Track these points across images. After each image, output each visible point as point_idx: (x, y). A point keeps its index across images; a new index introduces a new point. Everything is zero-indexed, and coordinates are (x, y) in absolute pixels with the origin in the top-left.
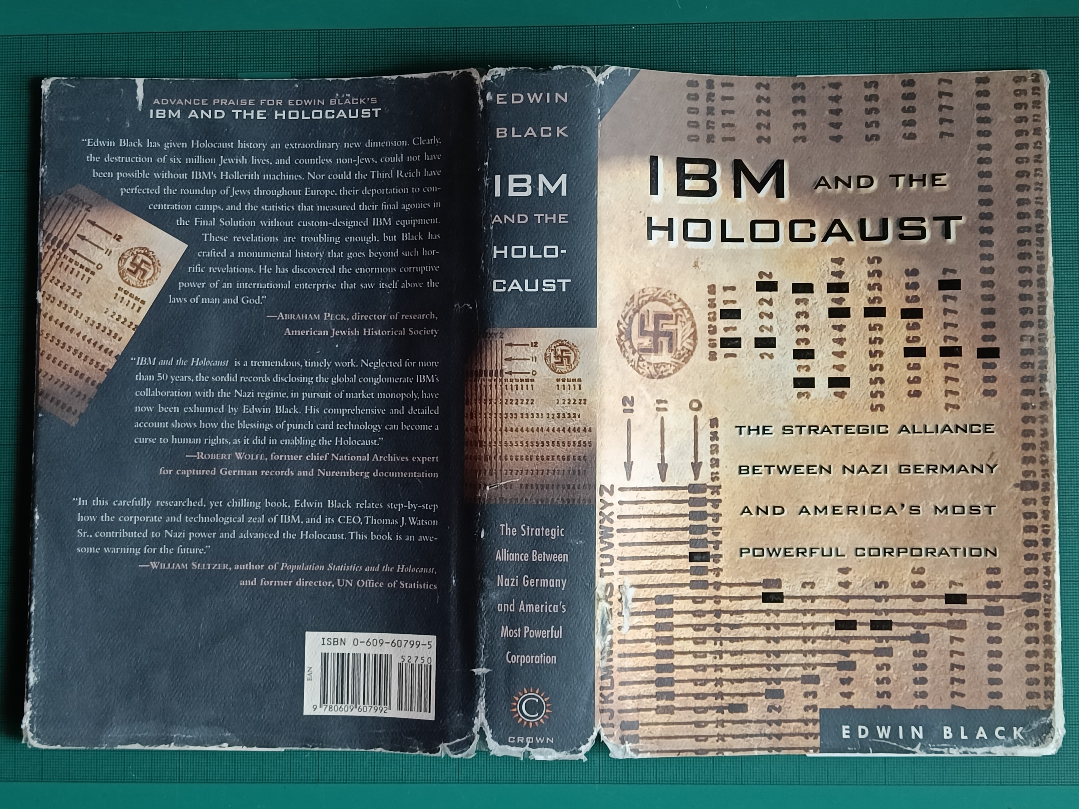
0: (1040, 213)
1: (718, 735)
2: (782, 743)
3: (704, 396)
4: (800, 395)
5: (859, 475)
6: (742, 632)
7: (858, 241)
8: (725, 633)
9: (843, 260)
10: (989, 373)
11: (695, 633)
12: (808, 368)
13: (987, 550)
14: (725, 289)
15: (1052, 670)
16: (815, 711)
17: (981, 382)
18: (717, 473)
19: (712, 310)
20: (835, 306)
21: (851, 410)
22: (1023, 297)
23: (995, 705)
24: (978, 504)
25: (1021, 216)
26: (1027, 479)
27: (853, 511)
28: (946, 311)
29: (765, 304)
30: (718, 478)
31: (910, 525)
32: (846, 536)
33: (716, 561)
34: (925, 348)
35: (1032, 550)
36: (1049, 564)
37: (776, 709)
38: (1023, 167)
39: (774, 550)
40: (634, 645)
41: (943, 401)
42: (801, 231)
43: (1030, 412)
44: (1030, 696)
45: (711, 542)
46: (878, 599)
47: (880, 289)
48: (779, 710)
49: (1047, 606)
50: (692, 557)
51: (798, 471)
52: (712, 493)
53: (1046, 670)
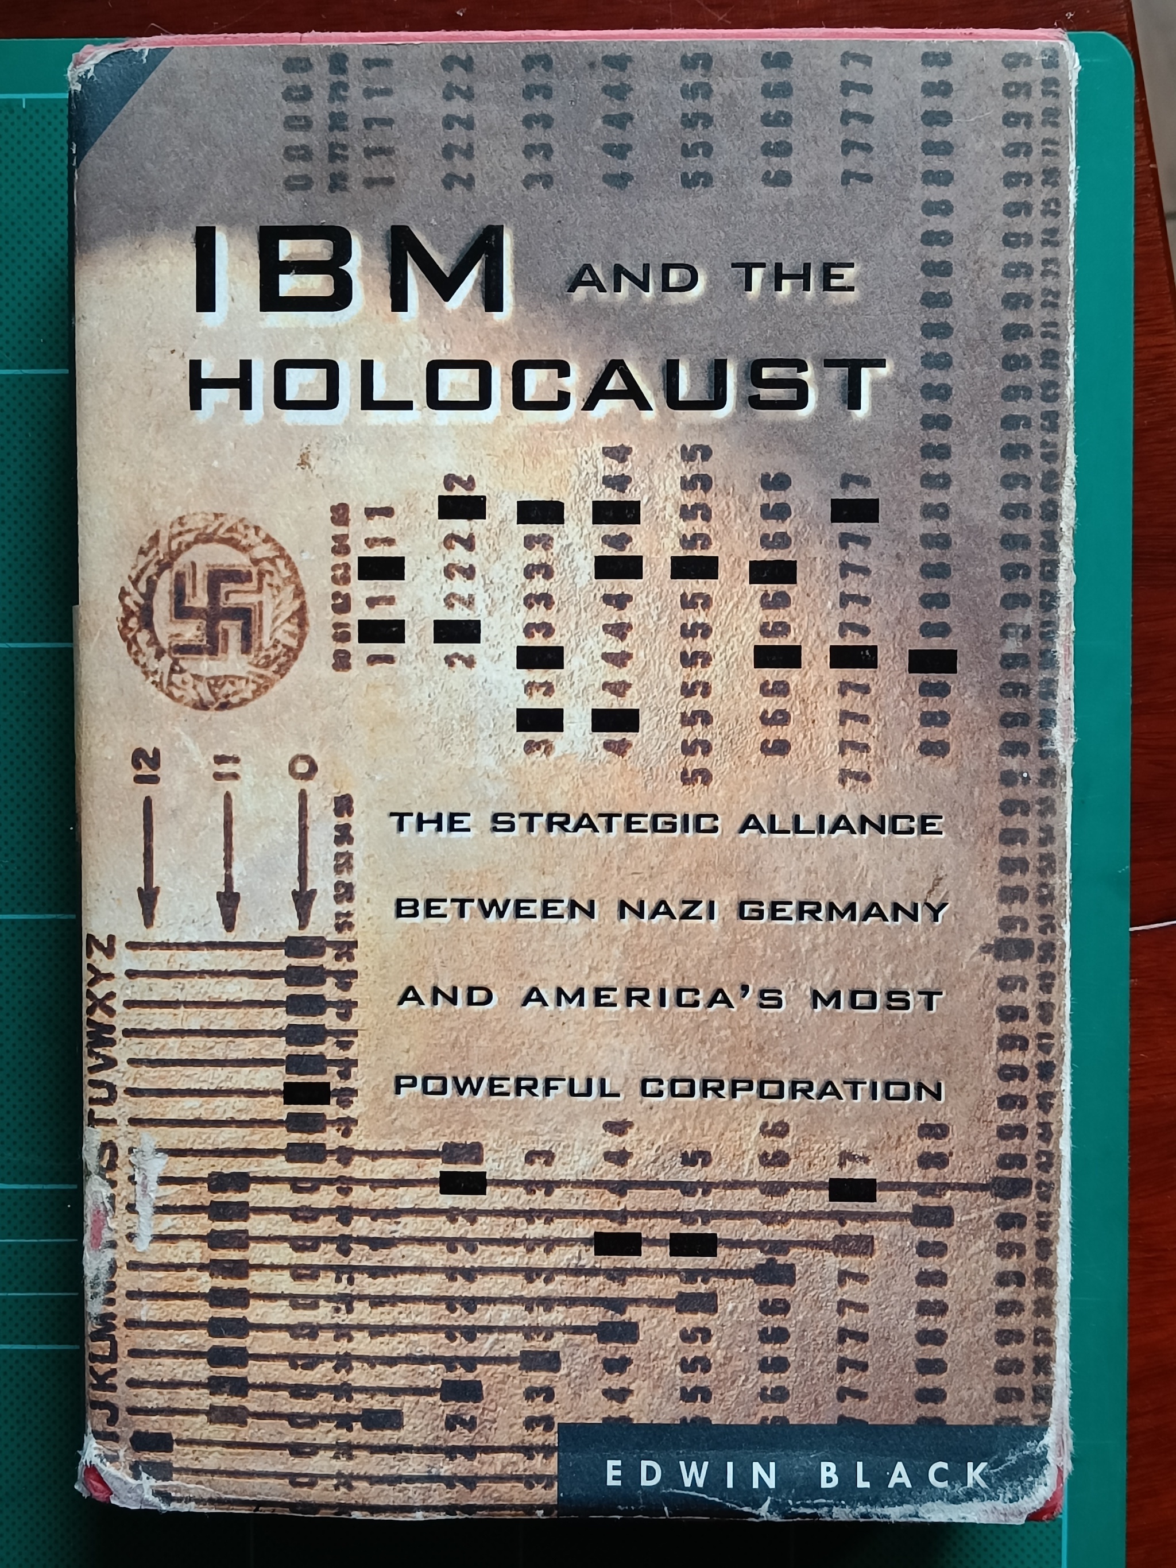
0: (1051, 358)
1: (339, 1475)
2: (476, 1497)
3: (321, 747)
4: (530, 747)
5: (654, 921)
6: (395, 1256)
7: (661, 412)
8: (360, 1255)
9: (629, 450)
10: (934, 704)
11: (295, 1255)
12: (549, 689)
13: (920, 1087)
14: (370, 513)
15: (1050, 1342)
16: (548, 1428)
17: (917, 723)
18: (349, 914)
19: (340, 560)
20: (609, 552)
21: (639, 781)
22: (1009, 541)
23: (930, 1414)
24: (905, 987)
25: (1012, 363)
26: (1009, 935)
27: (640, 999)
28: (846, 569)
29: (458, 546)
30: (350, 926)
31: (759, 1030)
32: (622, 1052)
33: (344, 1104)
34: (800, 647)
35: (1015, 1087)
36: (1050, 1118)
37: (463, 1423)
38: (1017, 255)
39: (468, 1080)
40: (161, 1274)
41: (835, 762)
42: (538, 387)
43: (1019, 792)
44: (1003, 1396)
45: (333, 1062)
46: (688, 1189)
47: (707, 518)
48: (471, 1424)
49: (1043, 1207)
50: (291, 1094)
51: (523, 912)
52: (338, 957)
53: (1037, 1343)
